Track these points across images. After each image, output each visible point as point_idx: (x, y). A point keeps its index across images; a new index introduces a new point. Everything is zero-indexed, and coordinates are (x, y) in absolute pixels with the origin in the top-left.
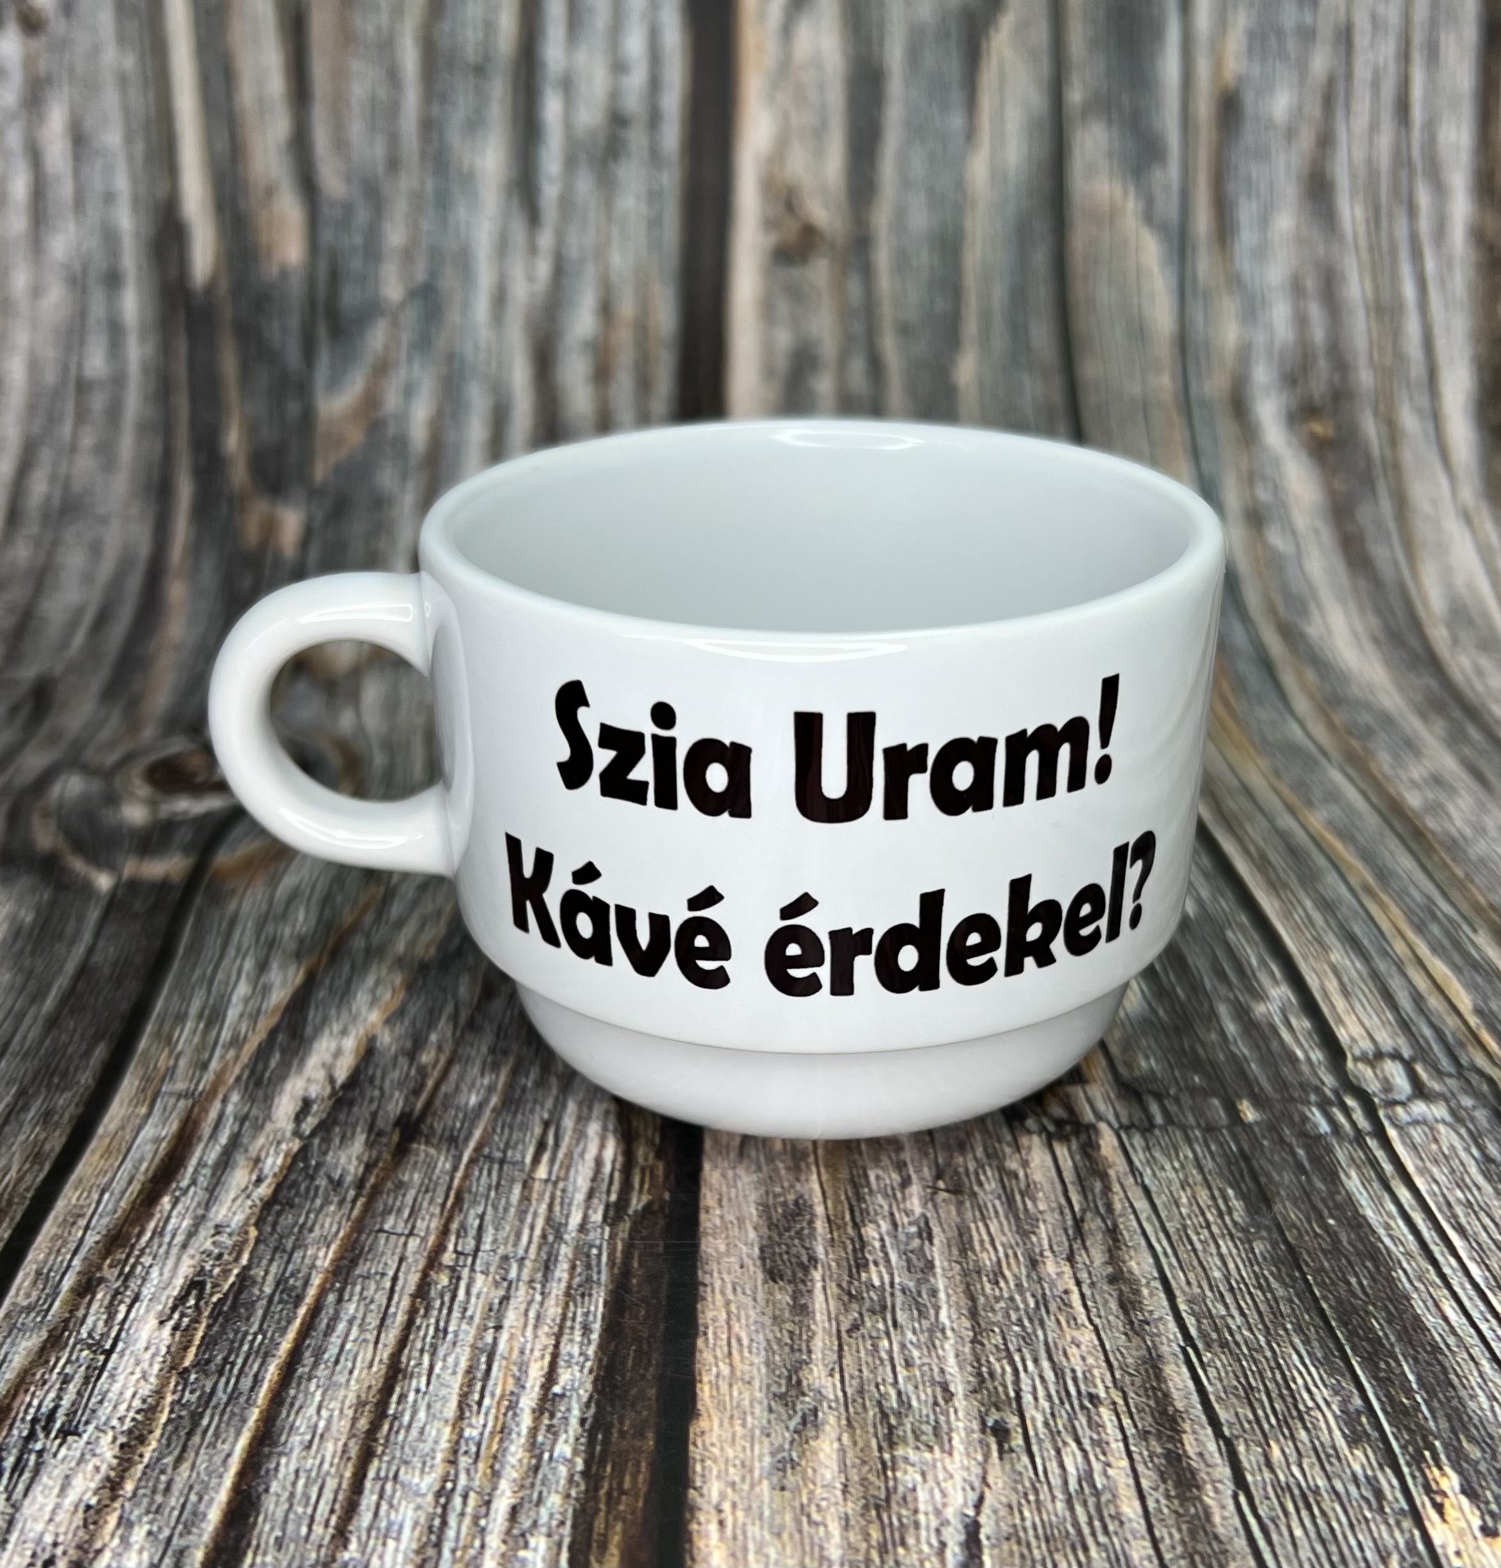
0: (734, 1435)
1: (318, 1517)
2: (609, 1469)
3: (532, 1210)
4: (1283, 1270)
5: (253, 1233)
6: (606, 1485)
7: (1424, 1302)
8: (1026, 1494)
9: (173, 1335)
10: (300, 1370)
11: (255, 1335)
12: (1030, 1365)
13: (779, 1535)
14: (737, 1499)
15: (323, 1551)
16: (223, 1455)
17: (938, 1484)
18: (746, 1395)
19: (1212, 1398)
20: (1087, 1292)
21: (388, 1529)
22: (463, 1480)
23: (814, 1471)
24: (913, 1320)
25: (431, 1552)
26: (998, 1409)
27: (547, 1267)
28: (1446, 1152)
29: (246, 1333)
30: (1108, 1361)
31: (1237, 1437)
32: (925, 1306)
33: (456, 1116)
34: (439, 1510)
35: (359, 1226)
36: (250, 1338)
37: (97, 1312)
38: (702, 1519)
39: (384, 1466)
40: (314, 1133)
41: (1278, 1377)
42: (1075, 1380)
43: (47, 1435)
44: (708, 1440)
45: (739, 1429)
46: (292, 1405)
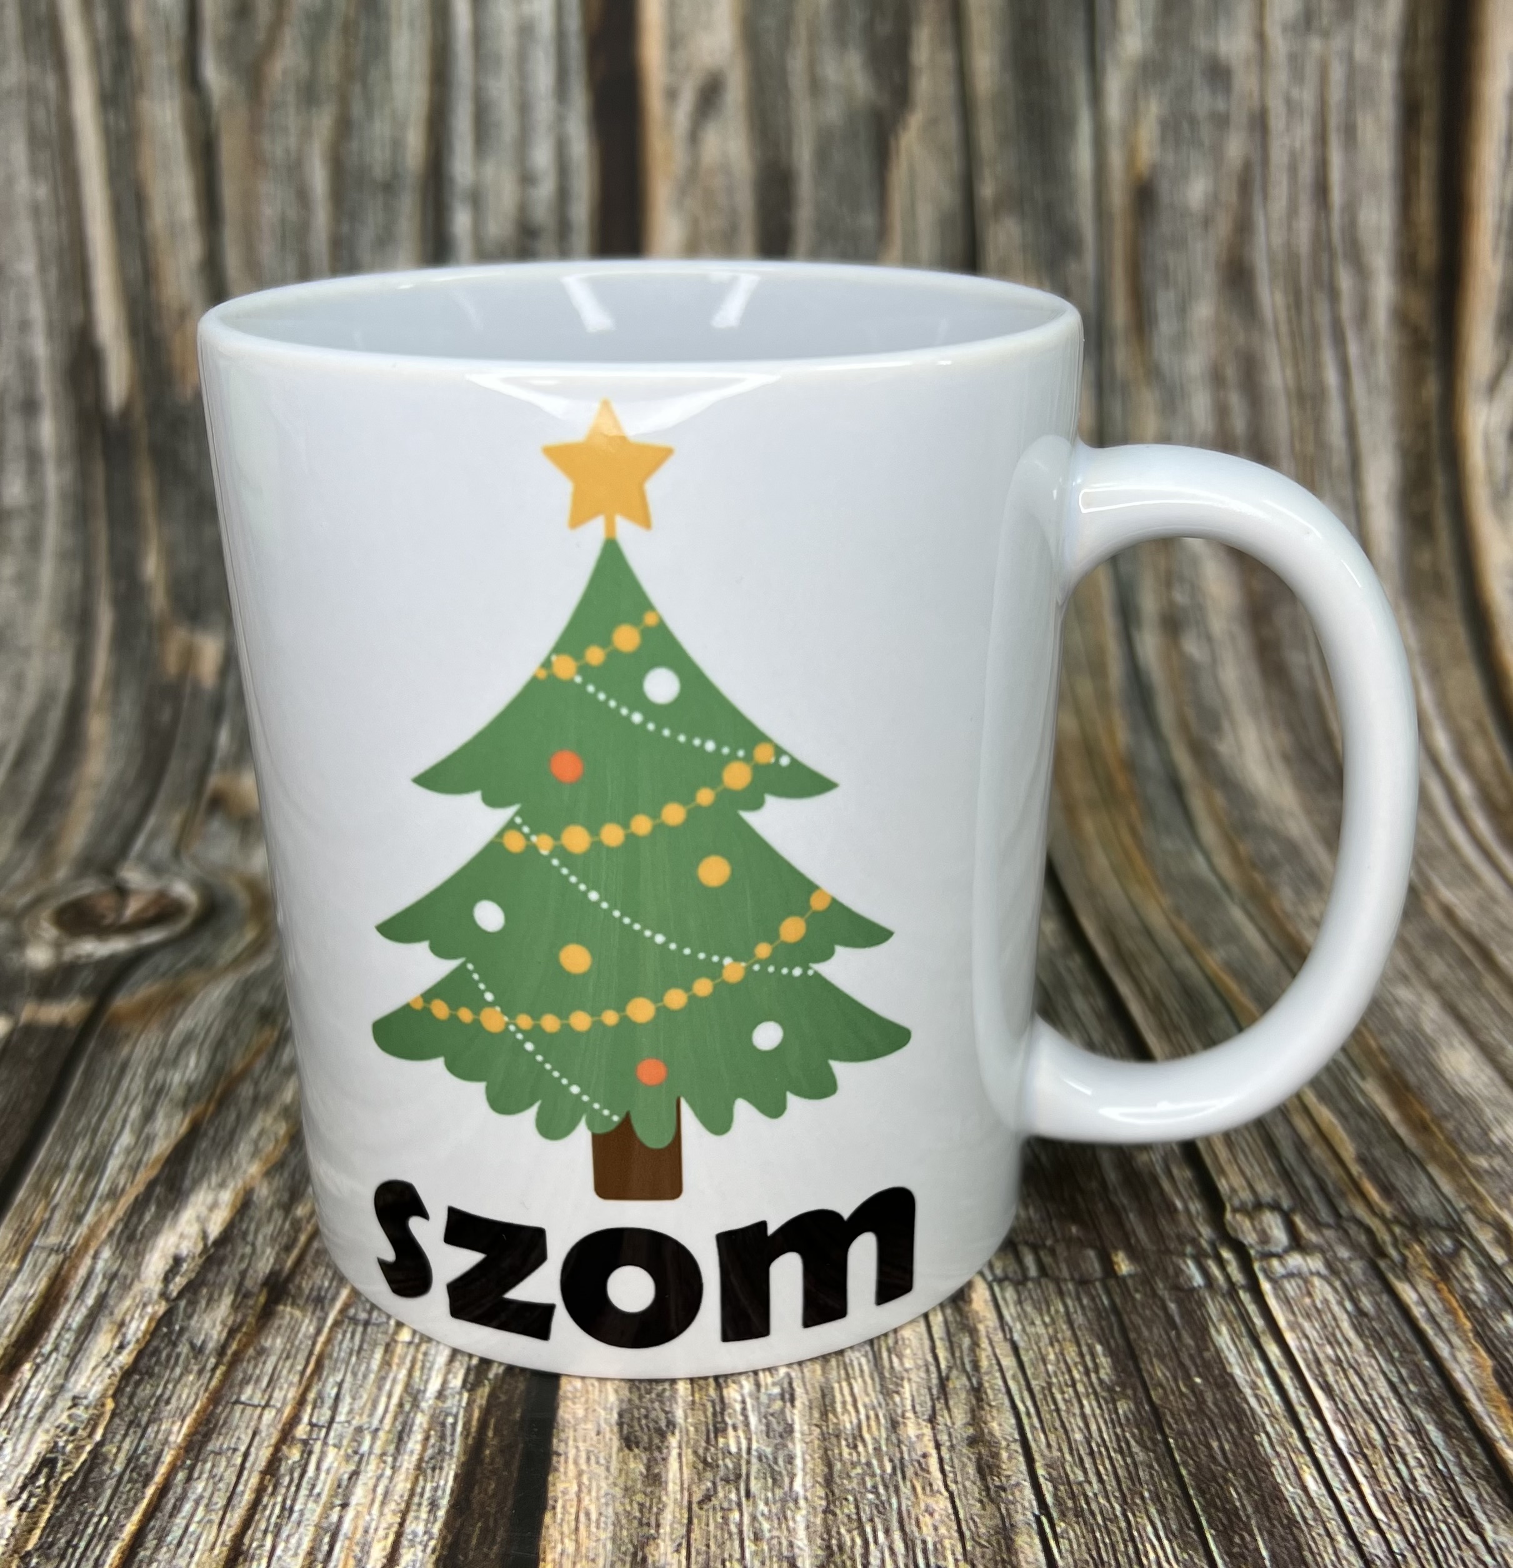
3: (391, 1376)
4: (1146, 1433)
5: (110, 1405)
7: (1285, 1469)
9: (19, 1516)
10: (142, 1553)
11: (101, 1516)
12: (882, 1537)
20: (946, 1456)
24: (766, 1489)
27: (400, 1439)
28: (1319, 1305)
29: (92, 1515)
30: (961, 1531)
32: (780, 1473)
33: (325, 1274)
35: (216, 1398)
36: (95, 1520)
40: (181, 1295)
41: (1131, 1549)
42: (925, 1551)
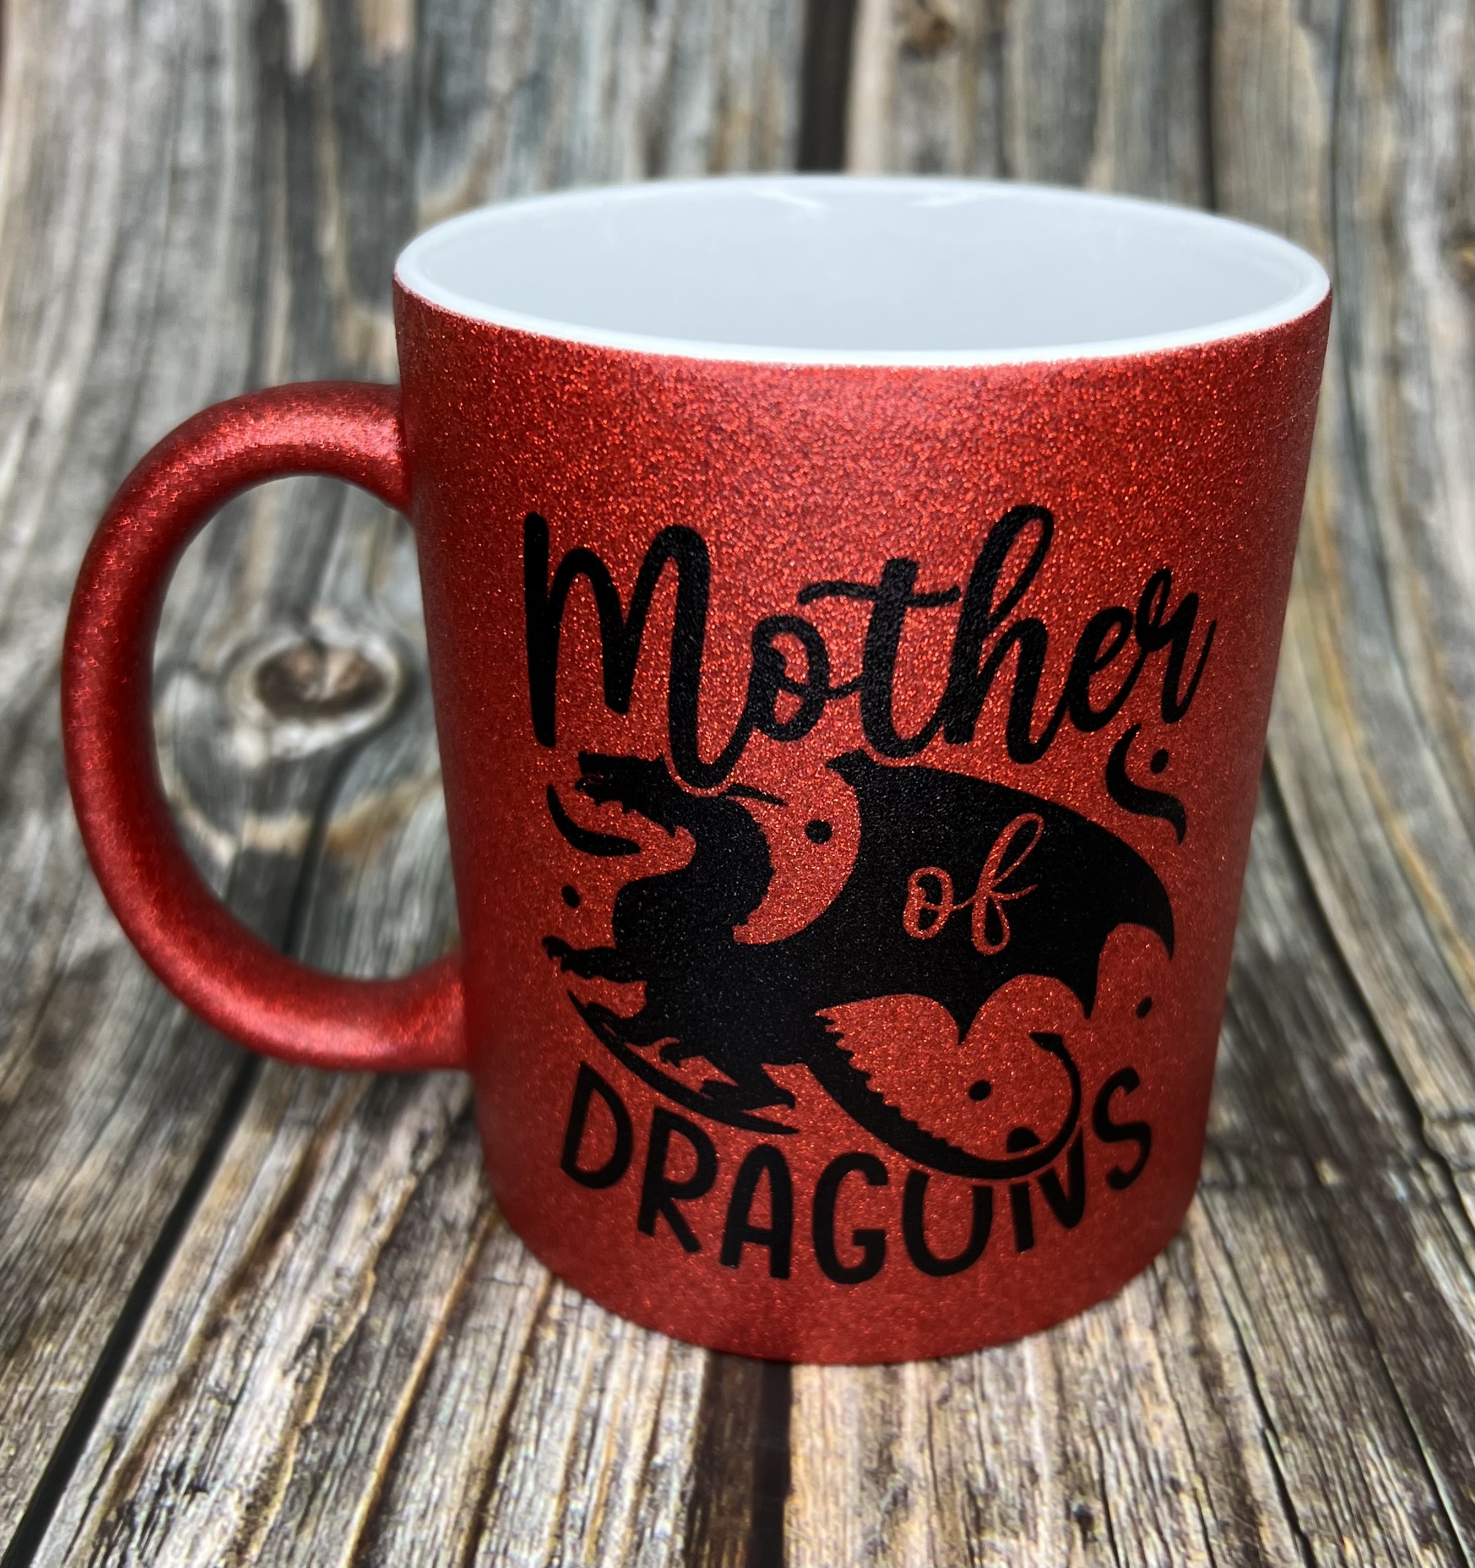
0: (827, 1514)
2: (707, 1547)
4: (1361, 1350)
5: (371, 1278)
9: (296, 1387)
10: (416, 1432)
11: (374, 1391)
12: (1114, 1444)
16: (343, 1522)
18: (839, 1470)
19: (1289, 1488)
20: (1171, 1365)
22: (569, 1558)
23: (904, 1555)
24: (999, 1391)
26: (1082, 1493)
29: (365, 1389)
30: (1189, 1443)
31: (1312, 1533)
32: (1011, 1376)
35: (471, 1275)
36: (369, 1394)
37: (225, 1358)
39: (495, 1539)
41: (1353, 1467)
42: (1158, 1462)
43: (177, 1490)
44: (802, 1520)
45: (832, 1508)
46: (408, 1470)
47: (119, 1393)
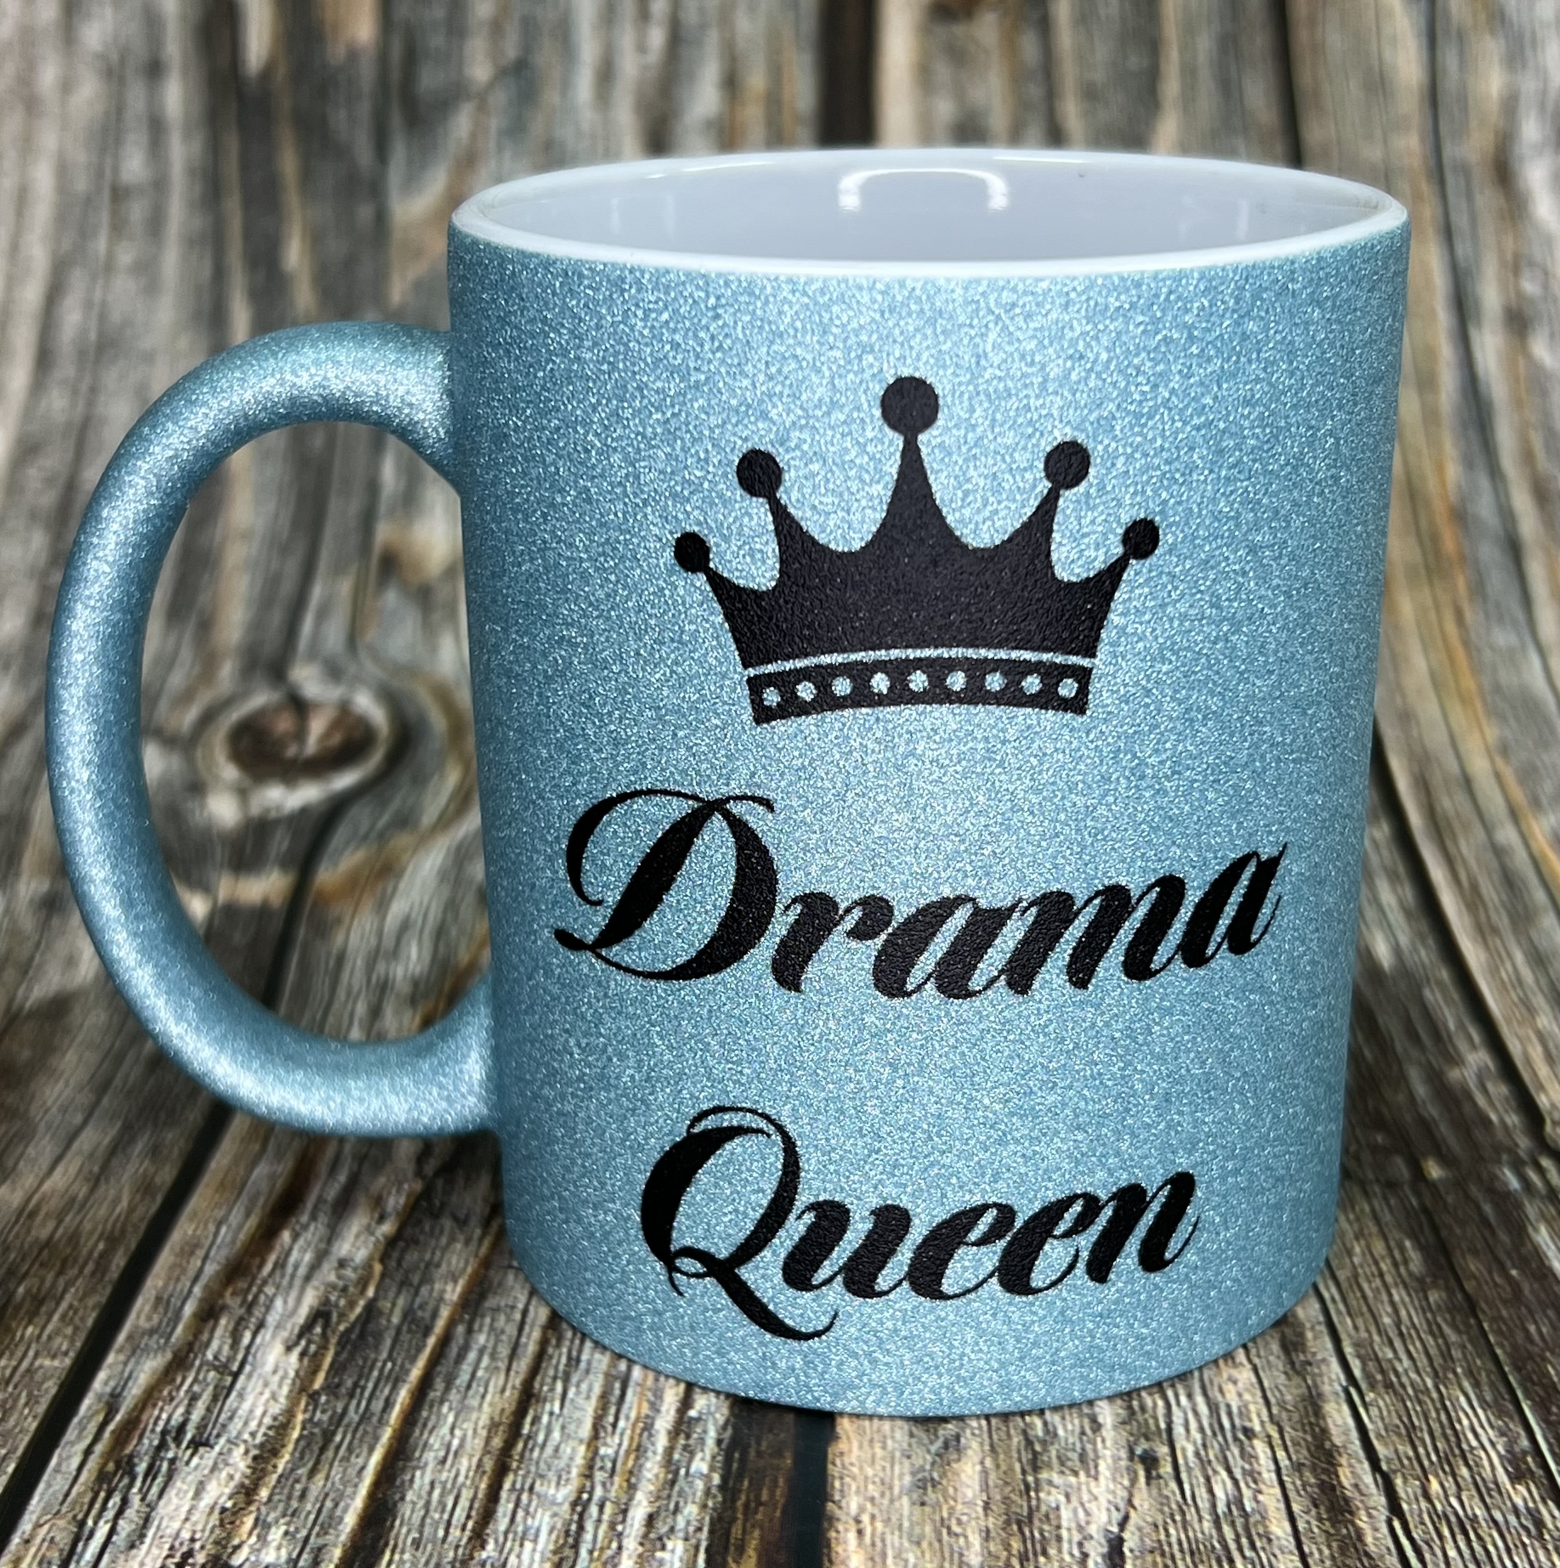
0: (873, 1456)
1: (454, 1521)
2: (746, 1483)
4: (1458, 1318)
5: (378, 1267)
6: (743, 1497)
8: (1172, 1516)
9: (300, 1361)
10: (432, 1394)
11: (385, 1362)
12: (1183, 1400)
13: (918, 1543)
14: (876, 1512)
15: (460, 1551)
17: (1082, 1504)
19: (1372, 1435)
21: (525, 1533)
22: (599, 1492)
23: (956, 1489)
25: (568, 1552)
26: (1147, 1439)
29: (375, 1360)
30: (1265, 1397)
34: (576, 1517)
35: (487, 1264)
36: (379, 1364)
37: (222, 1336)
38: (841, 1528)
40: (436, 1174)
41: (1443, 1417)
42: (1230, 1414)
43: (178, 1446)
44: (847, 1460)
45: (879, 1452)
46: (425, 1425)
47: (110, 1367)
